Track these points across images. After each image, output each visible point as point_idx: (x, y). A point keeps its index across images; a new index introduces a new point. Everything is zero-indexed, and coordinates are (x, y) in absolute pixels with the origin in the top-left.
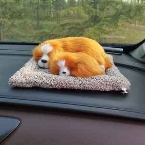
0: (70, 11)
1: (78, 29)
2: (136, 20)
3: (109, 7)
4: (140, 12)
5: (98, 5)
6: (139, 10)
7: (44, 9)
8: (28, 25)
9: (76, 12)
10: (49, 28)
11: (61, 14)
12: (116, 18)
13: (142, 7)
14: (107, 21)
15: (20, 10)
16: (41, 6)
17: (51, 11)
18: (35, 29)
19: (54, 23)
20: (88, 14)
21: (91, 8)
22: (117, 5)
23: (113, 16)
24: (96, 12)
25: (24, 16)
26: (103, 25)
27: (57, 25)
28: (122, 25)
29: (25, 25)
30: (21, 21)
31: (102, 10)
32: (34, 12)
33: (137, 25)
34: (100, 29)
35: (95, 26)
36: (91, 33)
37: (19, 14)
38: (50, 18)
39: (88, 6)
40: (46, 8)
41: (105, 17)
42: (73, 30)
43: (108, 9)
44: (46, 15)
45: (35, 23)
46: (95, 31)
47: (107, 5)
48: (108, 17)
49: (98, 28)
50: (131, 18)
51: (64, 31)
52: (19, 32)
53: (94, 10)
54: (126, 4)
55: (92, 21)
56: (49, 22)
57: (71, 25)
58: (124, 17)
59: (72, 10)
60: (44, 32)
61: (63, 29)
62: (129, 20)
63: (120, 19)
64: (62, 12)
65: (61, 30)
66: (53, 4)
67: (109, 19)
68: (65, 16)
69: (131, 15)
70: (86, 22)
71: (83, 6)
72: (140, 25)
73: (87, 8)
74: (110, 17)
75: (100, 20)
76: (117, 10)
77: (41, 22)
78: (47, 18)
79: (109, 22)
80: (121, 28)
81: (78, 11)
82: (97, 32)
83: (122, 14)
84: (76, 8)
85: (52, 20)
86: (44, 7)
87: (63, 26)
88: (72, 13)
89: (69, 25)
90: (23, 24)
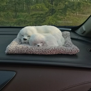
1: (42, 17)
2: (77, 11)
3: (60, 3)
4: (79, 6)
5: (54, 2)
7: (19, 5)
8: (10, 15)
9: (40, 7)
10: (23, 17)
11: (31, 8)
12: (65, 10)
13: (80, 3)
14: (60, 12)
15: (4, 6)
16: (17, 3)
17: (24, 6)
18: (14, 18)
19: (26, 14)
20: (48, 8)
21: (50, 4)
22: (65, 2)
23: (63, 9)
24: (53, 7)
25: (6, 9)
26: (57, 14)
27: (28, 15)
28: (69, 14)
29: (8, 16)
30: (5, 13)
31: (56, 5)
32: (12, 7)
33: (77, 14)
34: (56, 17)
35: (53, 15)
36: (51, 20)
37: (3, 8)
38: (24, 11)
40: (21, 4)
42: (39, 18)
43: (60, 5)
44: (21, 9)
45: (14, 14)
46: (53, 18)
47: (59, 2)
48: (60, 10)
49: (55, 17)
50: (74, 10)
51: (33, 19)
52: (4, 20)
54: (71, 1)
55: (51, 12)
56: (23, 13)
57: (38, 15)
58: (70, 9)
59: (38, 5)
60: (20, 20)
61: (32, 18)
62: (73, 11)
63: (68, 11)
65: (31, 18)
66: (25, 2)
67: (61, 11)
68: (33, 10)
69: (74, 8)
70: (47, 13)
71: (45, 3)
72: (79, 14)
73: (47, 4)
74: (62, 9)
75: (55, 12)
76: (66, 5)
77: (18, 14)
78: (22, 11)
79: (61, 12)
80: (68, 16)
81: (41, 6)
83: (69, 8)
84: (40, 4)
85: (25, 12)
87: (32, 15)
88: (38, 7)
89: (36, 15)
90: (6, 15)
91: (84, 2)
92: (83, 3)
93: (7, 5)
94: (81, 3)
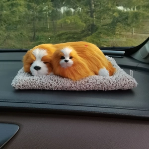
0: (67, 20)
1: (75, 38)
2: (133, 27)
3: (106, 15)
4: (137, 19)
5: (94, 14)
6: (136, 17)
8: (24, 36)
9: (73, 22)
11: (58, 23)
14: (104, 28)
15: (16, 21)
16: (37, 17)
17: (47, 23)
18: (31, 41)
19: (51, 34)
20: (85, 23)
21: (88, 17)
22: (114, 13)
23: (110, 24)
24: (93, 21)
25: (19, 28)
26: (100, 33)
27: (54, 35)
28: (120, 32)
29: (21, 37)
30: (16, 33)
31: (99, 18)
32: (29, 23)
33: (134, 34)
35: (93, 34)
37: (15, 26)
38: (47, 29)
39: (84, 14)
40: (42, 20)
41: (103, 26)
43: (104, 18)
44: (42, 26)
45: (31, 34)
46: (93, 39)
47: (104, 14)
49: (97, 36)
50: (129, 25)
52: (15, 44)
53: (91, 18)
54: (122, 12)
55: (90, 30)
56: (45, 33)
58: (121, 25)
59: (68, 19)
61: (60, 40)
63: (118, 27)
64: (59, 22)
65: (58, 40)
66: (49, 15)
67: (106, 27)
68: (61, 27)
69: (128, 23)
70: (83, 31)
71: (80, 15)
72: (137, 33)
73: (84, 17)
74: (107, 25)
75: (97, 29)
76: (114, 17)
77: (37, 34)
78: (44, 30)
79: (106, 29)
81: (74, 20)
82: (95, 40)
83: (119, 22)
84: (72, 17)
85: (48, 32)
86: (40, 19)
87: (60, 36)
88: (69, 22)
89: (67, 35)
90: (19, 35)
91: (145, 12)
92: (143, 14)
93: (20, 21)
94: (140, 13)
